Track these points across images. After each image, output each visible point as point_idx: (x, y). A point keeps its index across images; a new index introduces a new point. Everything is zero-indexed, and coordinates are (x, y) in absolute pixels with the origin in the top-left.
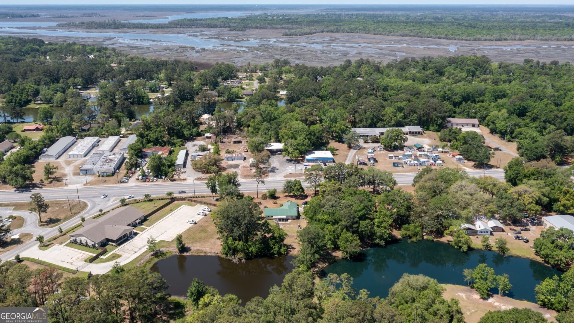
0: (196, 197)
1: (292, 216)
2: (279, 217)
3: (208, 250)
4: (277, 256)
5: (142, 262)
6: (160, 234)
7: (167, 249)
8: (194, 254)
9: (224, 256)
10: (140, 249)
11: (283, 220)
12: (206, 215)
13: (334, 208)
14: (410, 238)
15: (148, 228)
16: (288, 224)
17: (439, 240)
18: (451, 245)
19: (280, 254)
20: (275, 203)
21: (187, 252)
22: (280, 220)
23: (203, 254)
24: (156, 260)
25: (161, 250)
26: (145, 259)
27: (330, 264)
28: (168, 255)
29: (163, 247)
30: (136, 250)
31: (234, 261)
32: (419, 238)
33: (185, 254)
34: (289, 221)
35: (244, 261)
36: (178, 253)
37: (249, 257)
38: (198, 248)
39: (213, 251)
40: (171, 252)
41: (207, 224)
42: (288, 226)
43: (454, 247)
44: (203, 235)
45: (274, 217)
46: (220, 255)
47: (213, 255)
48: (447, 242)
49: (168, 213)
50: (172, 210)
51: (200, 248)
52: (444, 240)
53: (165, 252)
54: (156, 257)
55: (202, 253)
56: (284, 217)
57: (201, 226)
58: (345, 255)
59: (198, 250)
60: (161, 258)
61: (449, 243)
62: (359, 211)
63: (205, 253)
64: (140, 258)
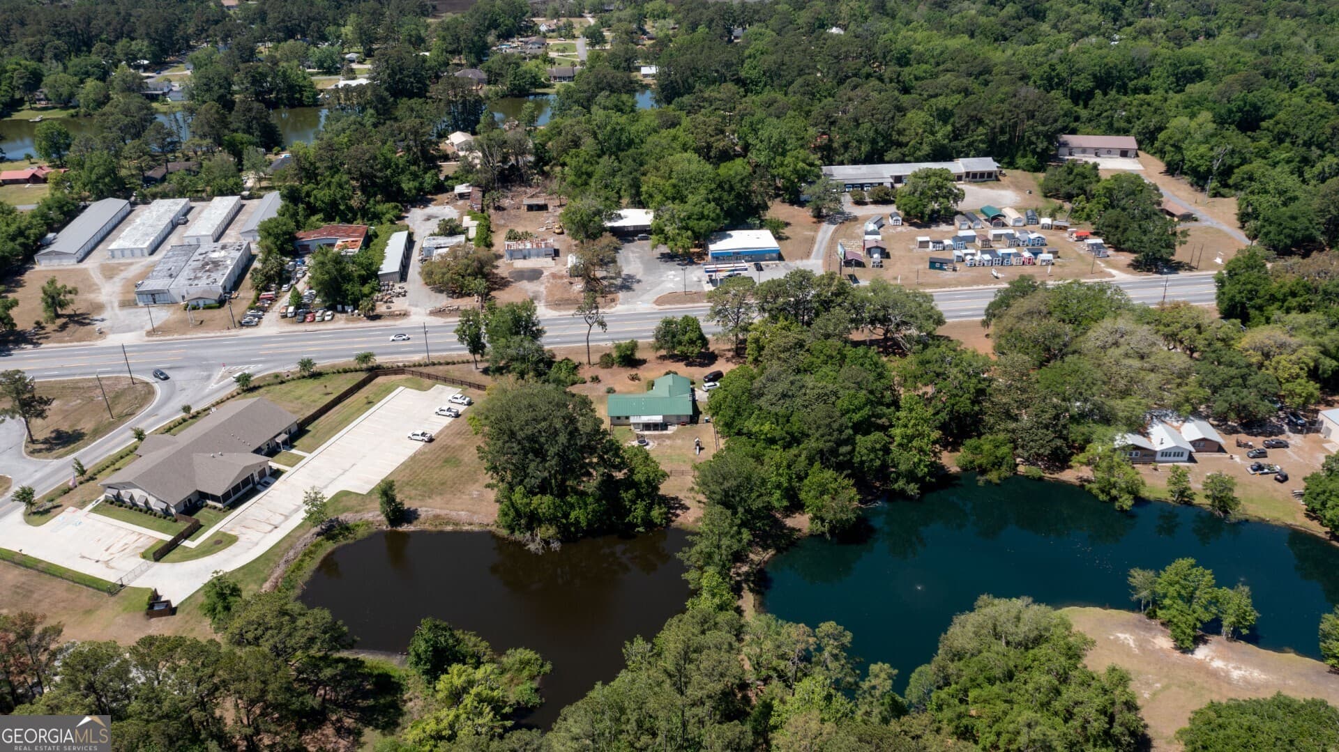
0: (434, 364)
1: (678, 417)
2: (645, 419)
3: (463, 515)
4: (641, 529)
5: (291, 553)
6: (341, 471)
7: (358, 516)
8: (428, 527)
9: (504, 532)
10: (287, 517)
11: (656, 426)
12: (457, 415)
13: (788, 401)
14: (983, 471)
15: (308, 456)
16: (669, 437)
17: (1056, 476)
18: (1089, 491)
19: (648, 523)
20: (634, 378)
21: (410, 522)
22: (647, 426)
23: (449, 528)
24: (330, 546)
25: (342, 517)
26: (299, 546)
27: (779, 550)
28: (361, 533)
29: (346, 509)
30: (277, 519)
31: (532, 547)
32: (1005, 472)
33: (405, 528)
34: (672, 430)
35: (556, 545)
36: (385, 527)
37: (568, 534)
38: (438, 511)
39: (476, 519)
40: (368, 524)
41: (459, 442)
42: (668, 442)
43: (1096, 497)
44: (449, 473)
45: (633, 420)
46: (493, 528)
47: (476, 529)
48: (1077, 483)
49: (360, 411)
50: (370, 403)
51: (443, 512)
52: (1068, 476)
53: (351, 523)
54: (328, 539)
55: (447, 523)
56: (658, 419)
57: (445, 448)
58: (818, 527)
59: (437, 517)
60: (342, 542)
61: (1082, 486)
62: (854, 411)
63: (456, 524)
64: (285, 545)
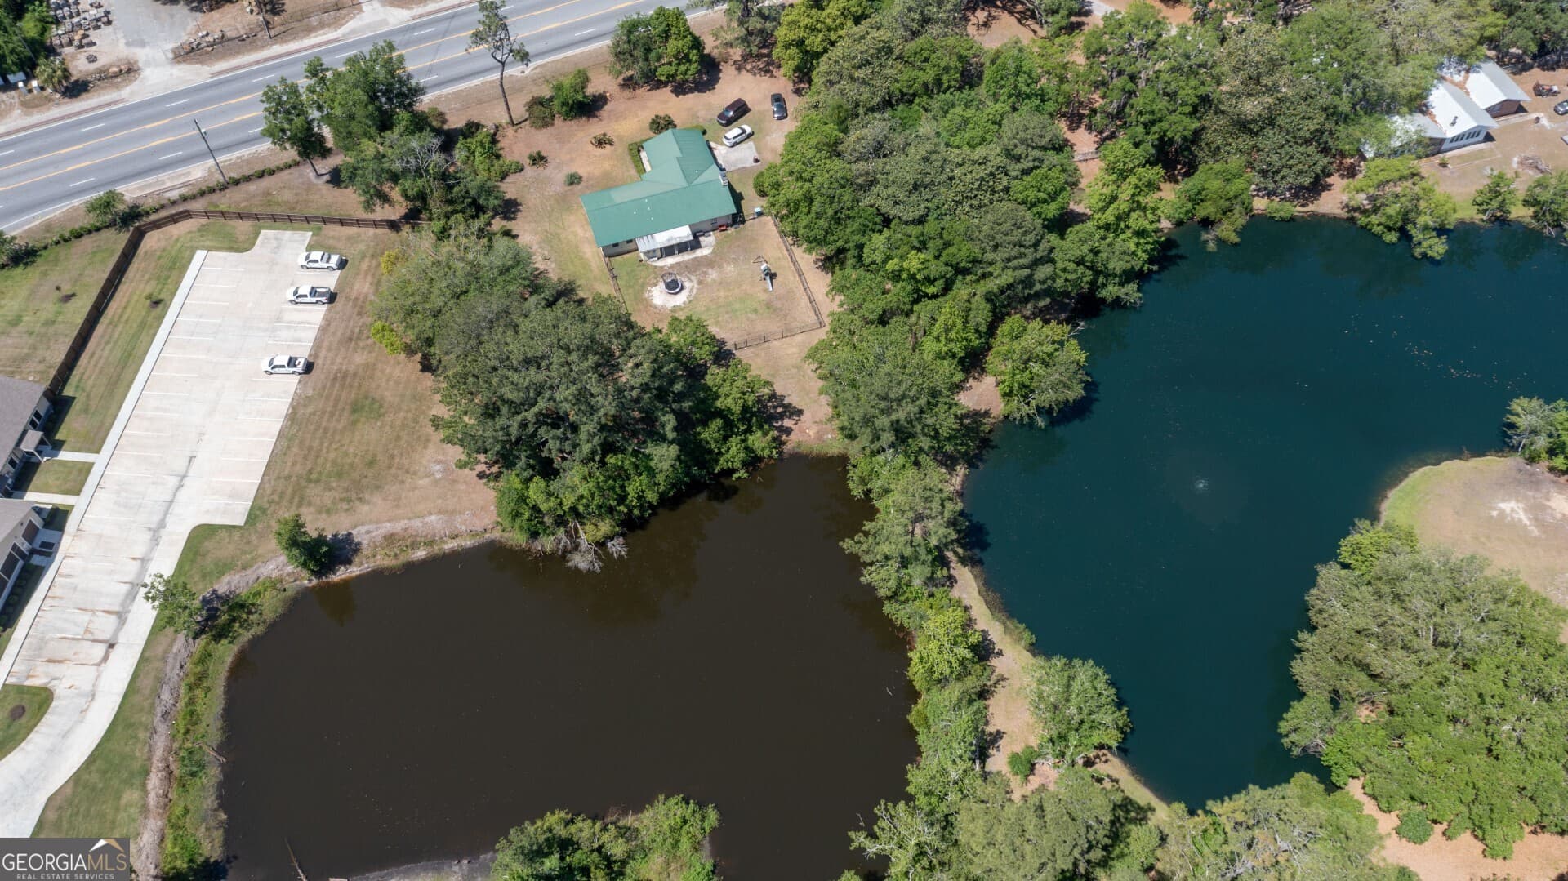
0: (237, 182)
1: (714, 221)
2: (662, 239)
3: (434, 522)
4: (742, 474)
5: (166, 696)
6: (173, 481)
7: (250, 574)
8: (383, 561)
9: (517, 538)
10: (121, 616)
11: (682, 248)
12: (332, 298)
13: (926, 195)
14: (1207, 223)
15: (98, 460)
16: (709, 262)
17: (1311, 208)
18: (1365, 229)
19: (753, 461)
20: (601, 142)
21: (348, 562)
22: (668, 251)
23: (421, 554)
24: (226, 652)
25: (222, 588)
26: (173, 673)
27: (971, 464)
28: (270, 606)
29: (223, 568)
30: (105, 626)
31: (582, 561)
32: (1239, 219)
33: (341, 574)
34: (709, 242)
35: (616, 547)
36: (307, 581)
37: (630, 525)
38: (387, 527)
39: (461, 524)
40: (275, 584)
41: (360, 358)
42: (713, 275)
43: (1379, 237)
44: (370, 435)
45: (644, 245)
46: (496, 534)
47: (468, 543)
48: (1344, 214)
49: (148, 327)
50: (158, 304)
51: (398, 527)
52: (1331, 203)
53: (244, 593)
54: (218, 638)
55: (414, 546)
56: (683, 233)
57: (341, 378)
58: (1020, 409)
59: (390, 538)
60: (245, 636)
61: (1352, 219)
63: (430, 543)
64: (147, 683)
